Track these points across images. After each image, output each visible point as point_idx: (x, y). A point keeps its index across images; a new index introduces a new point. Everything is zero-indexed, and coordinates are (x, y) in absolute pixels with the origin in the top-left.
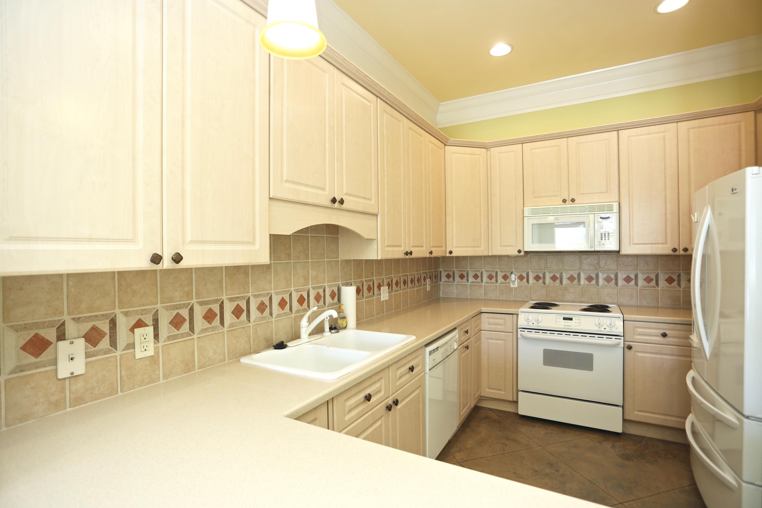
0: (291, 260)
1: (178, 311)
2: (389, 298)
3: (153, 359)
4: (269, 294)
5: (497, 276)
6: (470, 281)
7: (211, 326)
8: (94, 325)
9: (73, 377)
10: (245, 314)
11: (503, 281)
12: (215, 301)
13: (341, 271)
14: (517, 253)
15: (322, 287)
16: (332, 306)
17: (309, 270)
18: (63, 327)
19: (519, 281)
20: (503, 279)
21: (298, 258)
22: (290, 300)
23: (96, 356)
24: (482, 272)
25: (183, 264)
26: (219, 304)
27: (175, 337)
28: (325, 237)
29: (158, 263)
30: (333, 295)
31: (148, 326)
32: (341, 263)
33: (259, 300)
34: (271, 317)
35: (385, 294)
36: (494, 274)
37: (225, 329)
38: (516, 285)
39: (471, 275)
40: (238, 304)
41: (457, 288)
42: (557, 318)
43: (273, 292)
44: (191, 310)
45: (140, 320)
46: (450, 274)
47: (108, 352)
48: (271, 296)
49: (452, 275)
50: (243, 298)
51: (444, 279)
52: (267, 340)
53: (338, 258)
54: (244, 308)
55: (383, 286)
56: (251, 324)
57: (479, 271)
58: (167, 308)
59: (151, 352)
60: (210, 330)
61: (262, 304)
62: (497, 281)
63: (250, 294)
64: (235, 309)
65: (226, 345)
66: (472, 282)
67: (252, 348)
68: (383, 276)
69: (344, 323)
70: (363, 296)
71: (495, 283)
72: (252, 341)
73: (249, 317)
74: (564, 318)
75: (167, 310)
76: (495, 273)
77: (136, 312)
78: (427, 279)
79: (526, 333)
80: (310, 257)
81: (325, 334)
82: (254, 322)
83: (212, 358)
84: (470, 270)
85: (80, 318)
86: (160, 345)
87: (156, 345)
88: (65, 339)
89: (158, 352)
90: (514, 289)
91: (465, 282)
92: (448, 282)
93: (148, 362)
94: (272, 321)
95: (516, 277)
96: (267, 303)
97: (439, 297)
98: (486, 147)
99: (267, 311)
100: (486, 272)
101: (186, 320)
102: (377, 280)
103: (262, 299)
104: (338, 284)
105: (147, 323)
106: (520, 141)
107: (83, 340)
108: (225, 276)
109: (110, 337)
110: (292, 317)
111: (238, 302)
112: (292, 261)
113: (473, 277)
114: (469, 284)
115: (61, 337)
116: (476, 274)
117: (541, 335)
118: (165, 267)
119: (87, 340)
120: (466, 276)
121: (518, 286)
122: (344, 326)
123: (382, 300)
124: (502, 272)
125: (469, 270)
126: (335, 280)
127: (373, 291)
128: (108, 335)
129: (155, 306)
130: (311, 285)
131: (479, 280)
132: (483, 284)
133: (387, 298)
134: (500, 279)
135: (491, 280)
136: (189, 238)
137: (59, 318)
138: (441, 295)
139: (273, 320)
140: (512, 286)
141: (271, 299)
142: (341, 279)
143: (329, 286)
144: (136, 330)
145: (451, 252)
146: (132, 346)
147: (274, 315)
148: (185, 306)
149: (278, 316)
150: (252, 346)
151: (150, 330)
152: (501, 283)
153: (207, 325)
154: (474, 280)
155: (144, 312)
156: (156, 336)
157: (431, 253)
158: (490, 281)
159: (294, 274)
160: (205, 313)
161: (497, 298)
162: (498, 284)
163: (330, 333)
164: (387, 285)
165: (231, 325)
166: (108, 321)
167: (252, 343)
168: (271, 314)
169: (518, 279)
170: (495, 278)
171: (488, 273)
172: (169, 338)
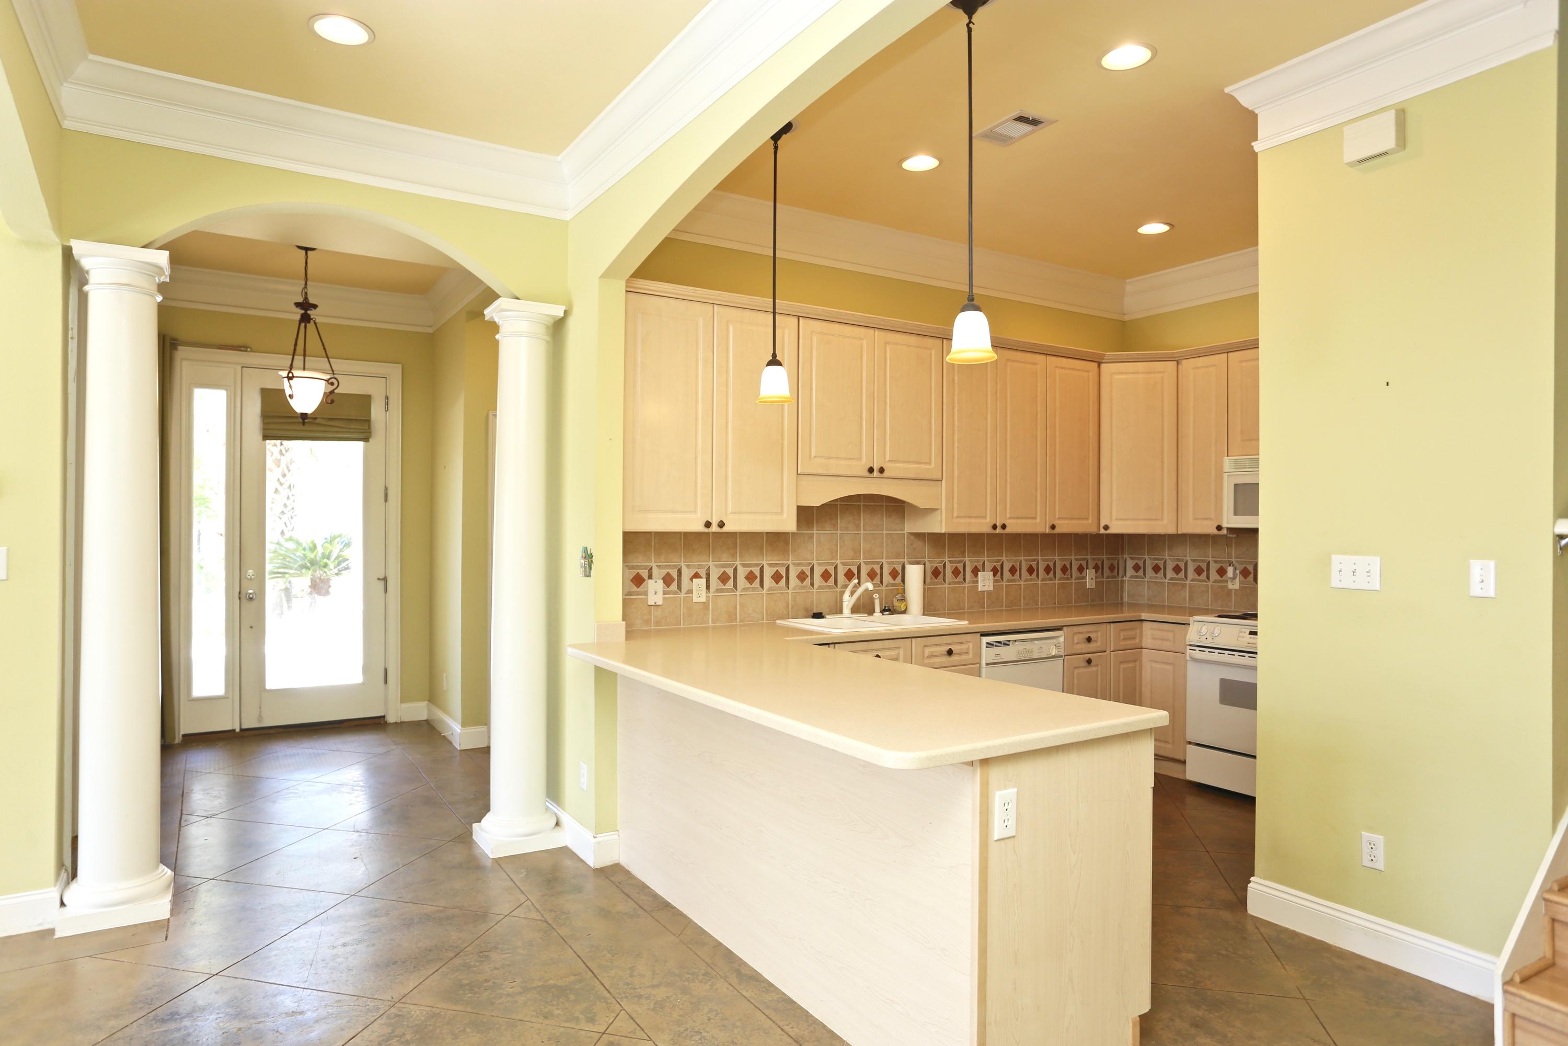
0: (837, 530)
1: (724, 569)
2: (994, 589)
3: (705, 605)
4: (810, 564)
5: (1208, 570)
6: (1169, 576)
7: (751, 586)
8: (668, 572)
9: (656, 605)
10: (784, 580)
11: (1218, 578)
12: (756, 565)
13: (907, 547)
14: (1215, 532)
15: (878, 563)
16: (892, 587)
17: (860, 543)
18: (651, 571)
19: (1242, 578)
20: (1217, 574)
21: (846, 529)
22: (834, 573)
23: (669, 594)
24: (1187, 562)
25: (725, 529)
26: (759, 568)
27: (721, 591)
28: (884, 506)
29: (709, 528)
30: (894, 574)
31: (702, 578)
32: (908, 538)
33: (800, 569)
34: (811, 588)
35: (985, 581)
36: (1204, 566)
37: (765, 592)
38: (1237, 586)
39: (1170, 566)
40: (777, 570)
41: (1149, 587)
42: (1241, 632)
43: (815, 562)
44: (735, 570)
45: (697, 573)
46: (1140, 564)
47: (675, 593)
48: (813, 566)
49: (1142, 566)
50: (782, 565)
51: (1130, 572)
52: (807, 610)
53: (904, 531)
54: (784, 574)
55: (984, 571)
56: (790, 591)
57: (1182, 560)
58: (717, 566)
59: (703, 599)
60: (751, 590)
61: (803, 573)
62: (1208, 578)
63: (790, 562)
64: (774, 574)
65: (765, 606)
66: (1171, 579)
67: (790, 614)
68: (984, 557)
69: (902, 606)
70: (944, 580)
71: (1207, 582)
72: (790, 608)
73: (788, 584)
74: (1250, 632)
75: (716, 568)
76: (1205, 564)
77: (694, 566)
78: (1087, 568)
79: (1197, 654)
80: (862, 528)
81: (875, 614)
82: (794, 589)
83: (752, 616)
84: (1169, 559)
85: (660, 565)
86: (711, 595)
87: (707, 595)
88: (652, 579)
89: (709, 600)
90: (1233, 591)
91: (1161, 578)
92: (1136, 577)
93: (701, 607)
94: (813, 592)
95: (1238, 572)
96: (808, 573)
97: (1120, 601)
98: (1176, 359)
99: (808, 580)
100: (1193, 562)
101: (731, 578)
102: (971, 562)
103: (803, 568)
104: (902, 561)
105: (702, 575)
106: (1224, 350)
107: (662, 581)
108: (766, 544)
109: (678, 582)
110: (837, 591)
111: (777, 568)
112: (839, 532)
113: (1173, 569)
114: (1167, 581)
115: (650, 577)
116: (1177, 564)
117: (1216, 656)
118: (713, 530)
119: (664, 582)
120: (1162, 569)
121: (1240, 587)
122: (903, 610)
123: (979, 590)
124: (1216, 562)
125: (1167, 557)
126: (898, 555)
127: (963, 575)
128: (676, 580)
129: (708, 563)
130: (863, 559)
131: (1182, 575)
132: (1188, 582)
133: (991, 588)
134: (1214, 575)
135: (1199, 575)
136: (730, 510)
137: (649, 564)
138: (1126, 599)
139: (815, 591)
140: (1230, 586)
141: (812, 569)
142: (907, 555)
143: (888, 563)
144: (694, 580)
145: (1106, 528)
146: (690, 592)
147: (816, 586)
148: (730, 566)
149: (820, 587)
150: (790, 612)
151: (704, 581)
152: (1215, 581)
153: (748, 585)
154: (1175, 576)
155: (700, 567)
156: (708, 587)
157: (1053, 527)
158: (1199, 578)
159: (840, 546)
160: (747, 574)
161: (1208, 606)
162: (1210, 583)
163: (881, 614)
164: (991, 571)
165: (770, 589)
166: (676, 570)
167: (790, 610)
168: (812, 584)
169: (1241, 576)
170: (1205, 573)
171: (1195, 563)
172: (717, 591)
